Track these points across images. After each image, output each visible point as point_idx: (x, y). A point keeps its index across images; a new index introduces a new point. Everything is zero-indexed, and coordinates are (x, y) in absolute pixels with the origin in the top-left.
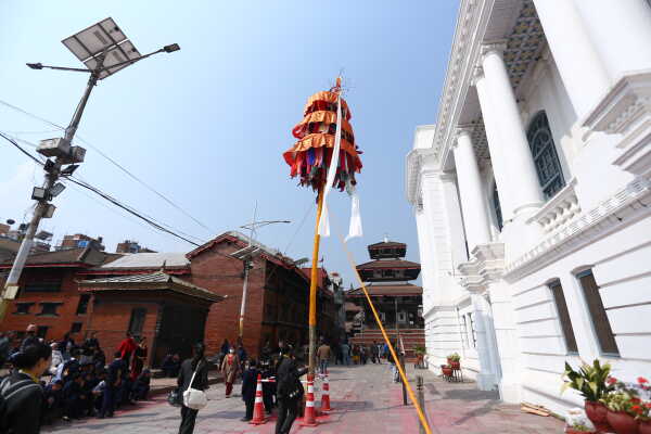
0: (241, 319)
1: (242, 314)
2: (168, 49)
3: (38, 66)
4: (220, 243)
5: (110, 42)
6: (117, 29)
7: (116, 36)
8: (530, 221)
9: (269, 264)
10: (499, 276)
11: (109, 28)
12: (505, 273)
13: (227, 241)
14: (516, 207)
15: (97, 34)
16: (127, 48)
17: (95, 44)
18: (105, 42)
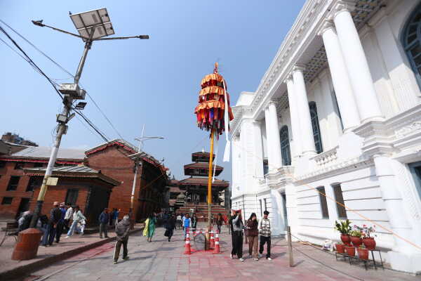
0: (132, 197)
1: (133, 194)
2: (141, 37)
3: (39, 24)
4: (111, 146)
5: (99, 21)
6: (107, 15)
7: (104, 19)
8: (311, 159)
9: (145, 162)
10: (291, 182)
11: (103, 13)
12: (294, 181)
13: (116, 146)
14: (304, 150)
15: (94, 16)
16: (107, 26)
17: (89, 20)
18: (96, 20)
